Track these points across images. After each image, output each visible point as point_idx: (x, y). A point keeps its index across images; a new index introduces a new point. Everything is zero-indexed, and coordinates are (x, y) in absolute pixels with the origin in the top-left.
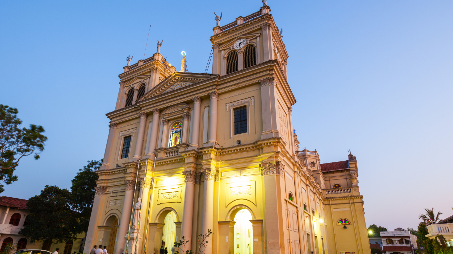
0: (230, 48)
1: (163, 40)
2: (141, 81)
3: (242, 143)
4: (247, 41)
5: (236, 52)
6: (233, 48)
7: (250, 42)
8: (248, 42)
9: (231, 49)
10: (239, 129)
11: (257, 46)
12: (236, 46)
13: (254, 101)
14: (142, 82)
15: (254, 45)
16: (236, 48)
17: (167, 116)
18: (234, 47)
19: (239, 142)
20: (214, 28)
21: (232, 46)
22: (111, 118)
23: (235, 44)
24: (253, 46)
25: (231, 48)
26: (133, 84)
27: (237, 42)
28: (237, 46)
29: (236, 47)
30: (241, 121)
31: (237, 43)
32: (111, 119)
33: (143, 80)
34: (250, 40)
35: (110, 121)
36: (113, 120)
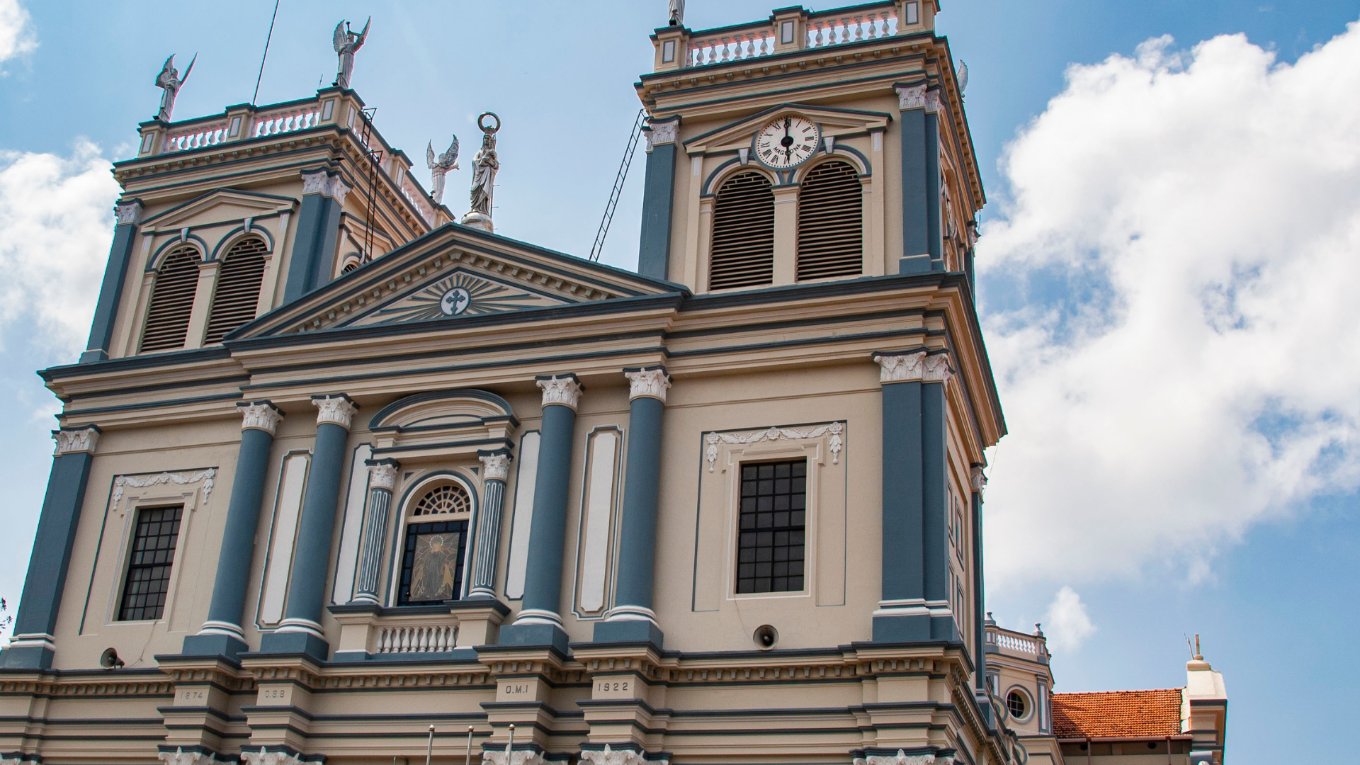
0: (736, 152)
1: (369, 21)
2: (242, 221)
3: (779, 644)
4: (822, 141)
5: (763, 178)
6: (749, 158)
7: (835, 147)
8: (829, 142)
9: (738, 160)
10: (765, 570)
11: (870, 176)
12: (766, 149)
13: (845, 444)
14: (247, 229)
15: (854, 166)
16: (767, 160)
17: (388, 443)
18: (760, 151)
19: (766, 635)
20: (657, 31)
21: (748, 144)
22: (66, 392)
23: (763, 139)
24: (852, 168)
25: (744, 154)
26: (191, 229)
27: (771, 130)
28: (771, 148)
29: (765, 154)
30: (774, 530)
31: (773, 137)
32: (67, 399)
33: (254, 219)
34: (837, 138)
35: (59, 407)
36: (77, 406)
